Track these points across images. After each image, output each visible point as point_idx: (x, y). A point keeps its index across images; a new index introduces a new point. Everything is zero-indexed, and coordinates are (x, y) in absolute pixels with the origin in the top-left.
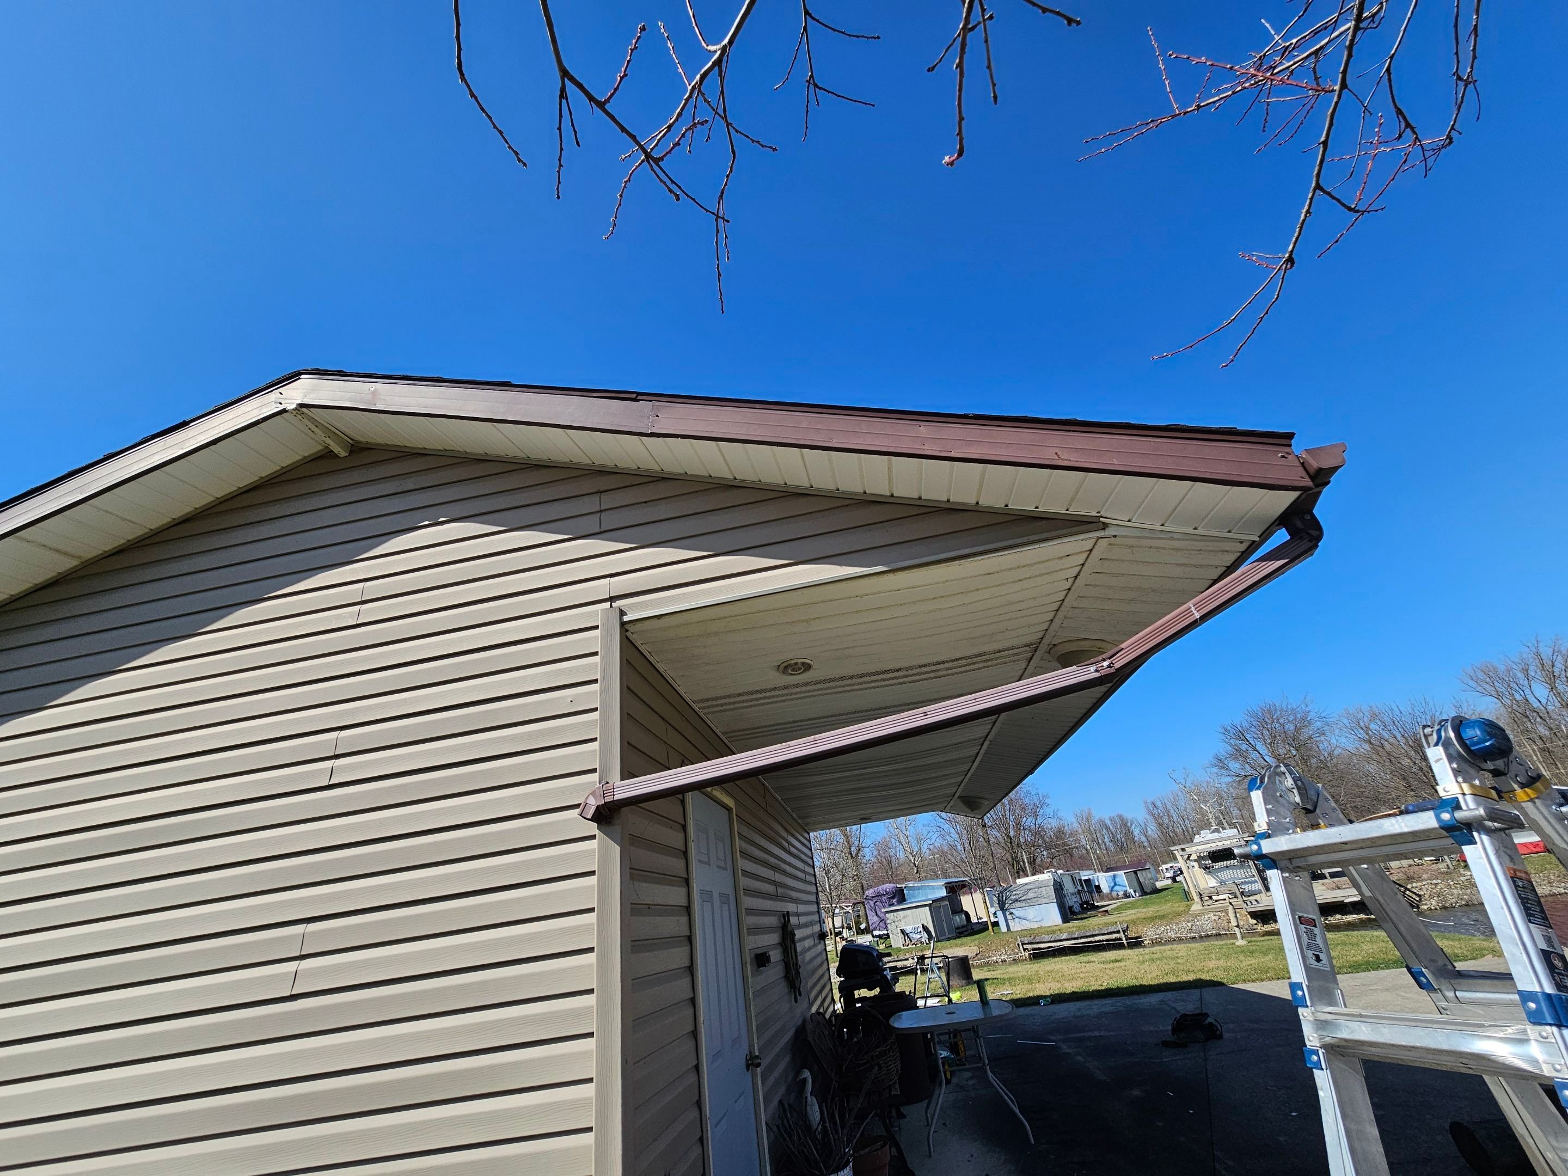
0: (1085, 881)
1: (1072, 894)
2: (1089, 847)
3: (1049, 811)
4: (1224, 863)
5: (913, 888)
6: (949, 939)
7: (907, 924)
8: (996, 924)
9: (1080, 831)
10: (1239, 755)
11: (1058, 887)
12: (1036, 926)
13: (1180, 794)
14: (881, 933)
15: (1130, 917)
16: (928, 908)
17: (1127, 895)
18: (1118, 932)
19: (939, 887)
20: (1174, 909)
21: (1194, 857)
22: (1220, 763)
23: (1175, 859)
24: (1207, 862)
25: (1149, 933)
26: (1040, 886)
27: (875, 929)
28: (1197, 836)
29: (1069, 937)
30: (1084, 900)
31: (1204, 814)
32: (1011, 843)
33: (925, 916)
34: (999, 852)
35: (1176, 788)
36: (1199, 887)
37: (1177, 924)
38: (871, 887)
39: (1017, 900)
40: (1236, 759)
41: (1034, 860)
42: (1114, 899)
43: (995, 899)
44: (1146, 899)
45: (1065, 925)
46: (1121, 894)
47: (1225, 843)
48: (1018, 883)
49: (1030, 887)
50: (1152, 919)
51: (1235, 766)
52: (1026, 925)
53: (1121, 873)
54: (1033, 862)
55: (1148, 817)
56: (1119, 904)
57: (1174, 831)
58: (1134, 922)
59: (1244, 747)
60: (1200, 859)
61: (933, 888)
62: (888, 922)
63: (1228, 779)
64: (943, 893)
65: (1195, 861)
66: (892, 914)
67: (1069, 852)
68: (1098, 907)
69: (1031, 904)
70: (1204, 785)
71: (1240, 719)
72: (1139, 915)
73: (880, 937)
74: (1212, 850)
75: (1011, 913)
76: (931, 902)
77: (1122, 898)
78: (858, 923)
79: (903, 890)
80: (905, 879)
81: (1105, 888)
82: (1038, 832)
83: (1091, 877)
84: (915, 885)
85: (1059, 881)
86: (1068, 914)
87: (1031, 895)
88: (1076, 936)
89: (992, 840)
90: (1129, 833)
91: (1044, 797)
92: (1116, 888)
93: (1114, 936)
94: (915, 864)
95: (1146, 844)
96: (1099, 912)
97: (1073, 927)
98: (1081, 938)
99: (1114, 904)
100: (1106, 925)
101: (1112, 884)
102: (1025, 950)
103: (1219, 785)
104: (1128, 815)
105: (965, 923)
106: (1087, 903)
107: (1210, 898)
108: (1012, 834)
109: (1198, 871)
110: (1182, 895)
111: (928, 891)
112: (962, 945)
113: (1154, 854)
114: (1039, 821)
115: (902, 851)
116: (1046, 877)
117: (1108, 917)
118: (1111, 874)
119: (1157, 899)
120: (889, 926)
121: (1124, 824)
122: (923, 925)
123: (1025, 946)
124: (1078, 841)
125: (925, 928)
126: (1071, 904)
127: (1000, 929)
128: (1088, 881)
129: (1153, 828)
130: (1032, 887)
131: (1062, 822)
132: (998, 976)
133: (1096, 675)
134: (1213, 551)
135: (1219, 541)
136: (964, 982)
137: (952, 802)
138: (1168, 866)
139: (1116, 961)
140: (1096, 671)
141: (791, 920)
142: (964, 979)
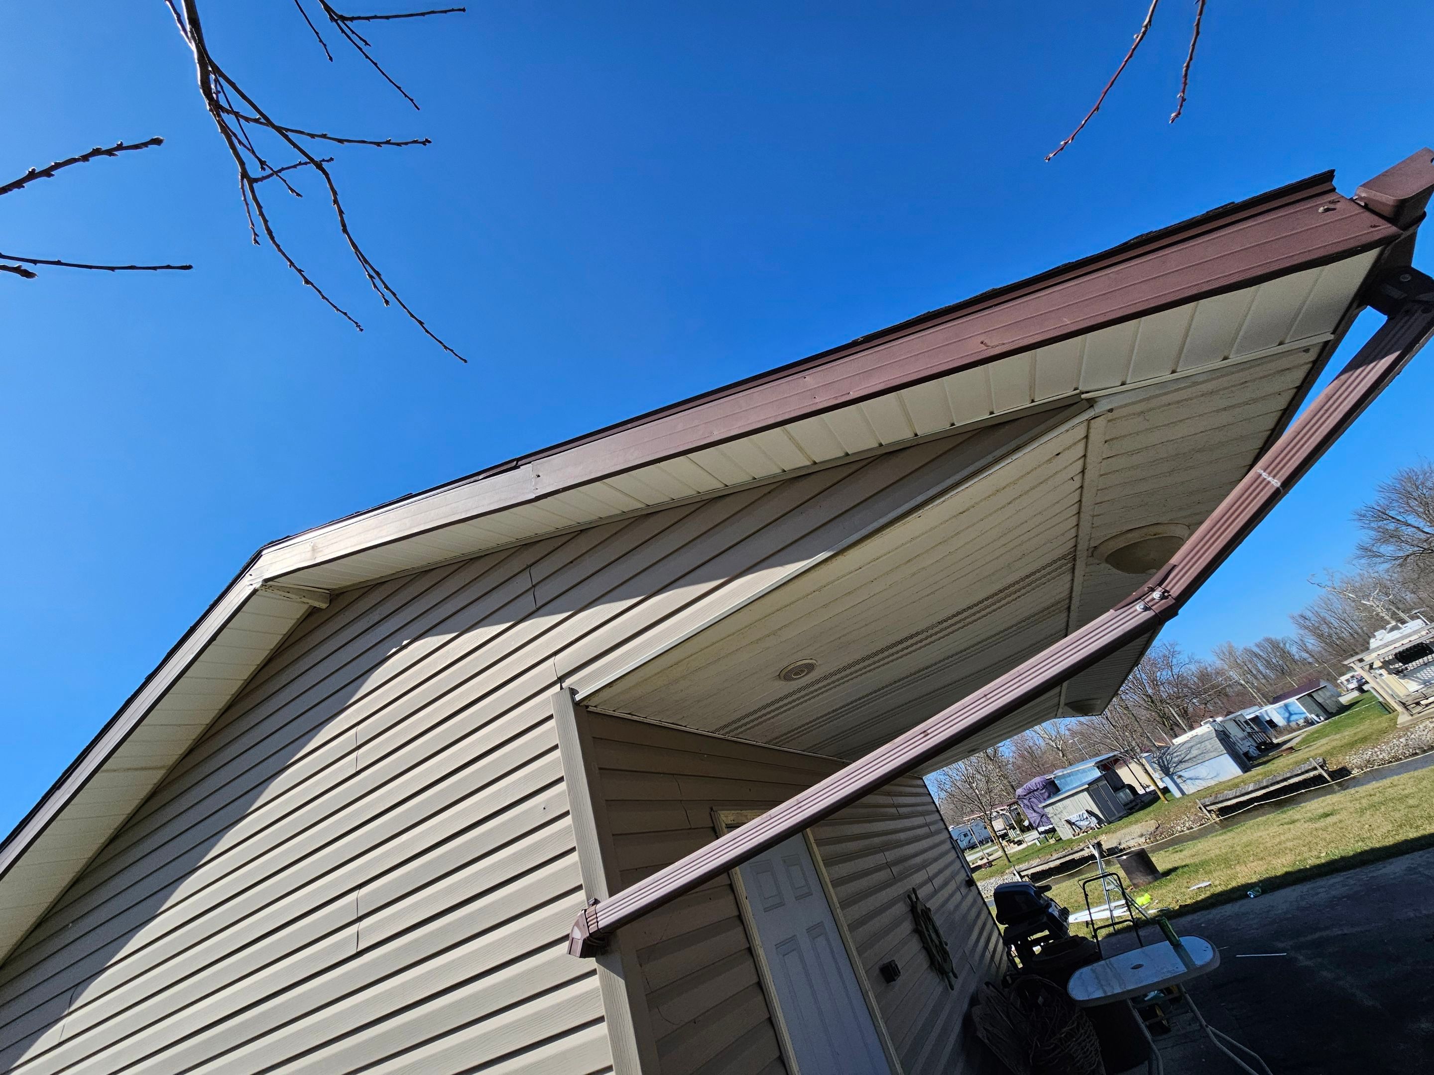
0: (1252, 720)
1: (1242, 739)
2: (1243, 682)
3: (1183, 658)
4: (1420, 661)
5: (1063, 776)
6: (1120, 818)
7: (1070, 814)
8: (1166, 790)
9: (1226, 667)
10: (1392, 537)
11: (1223, 736)
12: (1212, 783)
13: (1330, 596)
14: (1047, 828)
15: (1324, 749)
16: (1086, 793)
17: (1309, 723)
18: (1315, 769)
19: (1090, 769)
20: (1375, 727)
21: (1377, 664)
22: (1368, 552)
23: (1350, 669)
24: (1397, 666)
25: (1353, 760)
26: (1201, 740)
27: (1039, 826)
28: (1372, 641)
29: (1257, 787)
30: (1259, 741)
31: (1369, 609)
32: (1152, 702)
33: (1086, 802)
34: (1144, 714)
35: (1322, 592)
36: (1398, 696)
37: (1387, 743)
38: (1020, 785)
39: (1181, 762)
40: (1386, 541)
41: (1186, 712)
42: (1295, 731)
43: (1156, 766)
44: (1335, 722)
45: (1248, 774)
46: (1301, 722)
47: (1412, 638)
48: (1176, 744)
49: (1190, 745)
50: (1352, 745)
51: (1388, 549)
52: (1200, 785)
53: (1293, 700)
54: (1184, 714)
55: (1302, 632)
56: (1303, 736)
57: (1340, 638)
58: (1331, 753)
59: (1392, 526)
60: (1386, 664)
61: (1084, 771)
62: (1049, 816)
63: (1386, 566)
64: (1097, 773)
65: (1381, 668)
66: (1050, 808)
67: (1221, 693)
68: (1279, 745)
69: (1199, 761)
70: (1358, 579)
71: (1374, 499)
72: (1334, 744)
73: (1046, 832)
74: (1397, 651)
75: (1180, 777)
76: (1087, 786)
77: (1305, 727)
78: (1020, 822)
79: (1054, 781)
80: (1055, 767)
81: (1279, 720)
82: (1180, 682)
83: (1257, 713)
84: (1065, 772)
85: (1221, 729)
86: (1245, 762)
87: (1194, 752)
88: (1265, 784)
89: (1130, 704)
90: (1285, 654)
91: (1171, 645)
92: (1293, 718)
93: (1311, 774)
94: (1058, 748)
95: (1310, 660)
96: (1282, 751)
97: (1258, 775)
98: (1272, 785)
99: (1297, 737)
100: (1297, 763)
101: (1287, 715)
102: (1209, 812)
103: (1376, 574)
104: (1277, 636)
105: (1132, 797)
106: (1264, 743)
107: (1418, 704)
108: (1150, 691)
109: (1391, 679)
110: (1380, 708)
111: (1080, 775)
112: (1136, 822)
113: (1325, 668)
114: (1176, 671)
115: (1041, 740)
116: (1204, 729)
117: (1295, 755)
118: (1282, 703)
119: (1349, 718)
120: (1051, 819)
121: (1275, 645)
122: (1087, 811)
123: (1208, 808)
124: (1230, 678)
125: (1090, 813)
126: (1245, 750)
127: (1172, 795)
128: (1256, 720)
129: (1312, 641)
130: (1192, 744)
131: (1203, 665)
132: (1187, 862)
133: (1149, 614)
134: (1265, 377)
135: (1270, 362)
136: (1150, 878)
137: (1060, 710)
138: (1348, 676)
139: (1326, 815)
140: (1146, 609)
141: (922, 893)
142: (1148, 874)
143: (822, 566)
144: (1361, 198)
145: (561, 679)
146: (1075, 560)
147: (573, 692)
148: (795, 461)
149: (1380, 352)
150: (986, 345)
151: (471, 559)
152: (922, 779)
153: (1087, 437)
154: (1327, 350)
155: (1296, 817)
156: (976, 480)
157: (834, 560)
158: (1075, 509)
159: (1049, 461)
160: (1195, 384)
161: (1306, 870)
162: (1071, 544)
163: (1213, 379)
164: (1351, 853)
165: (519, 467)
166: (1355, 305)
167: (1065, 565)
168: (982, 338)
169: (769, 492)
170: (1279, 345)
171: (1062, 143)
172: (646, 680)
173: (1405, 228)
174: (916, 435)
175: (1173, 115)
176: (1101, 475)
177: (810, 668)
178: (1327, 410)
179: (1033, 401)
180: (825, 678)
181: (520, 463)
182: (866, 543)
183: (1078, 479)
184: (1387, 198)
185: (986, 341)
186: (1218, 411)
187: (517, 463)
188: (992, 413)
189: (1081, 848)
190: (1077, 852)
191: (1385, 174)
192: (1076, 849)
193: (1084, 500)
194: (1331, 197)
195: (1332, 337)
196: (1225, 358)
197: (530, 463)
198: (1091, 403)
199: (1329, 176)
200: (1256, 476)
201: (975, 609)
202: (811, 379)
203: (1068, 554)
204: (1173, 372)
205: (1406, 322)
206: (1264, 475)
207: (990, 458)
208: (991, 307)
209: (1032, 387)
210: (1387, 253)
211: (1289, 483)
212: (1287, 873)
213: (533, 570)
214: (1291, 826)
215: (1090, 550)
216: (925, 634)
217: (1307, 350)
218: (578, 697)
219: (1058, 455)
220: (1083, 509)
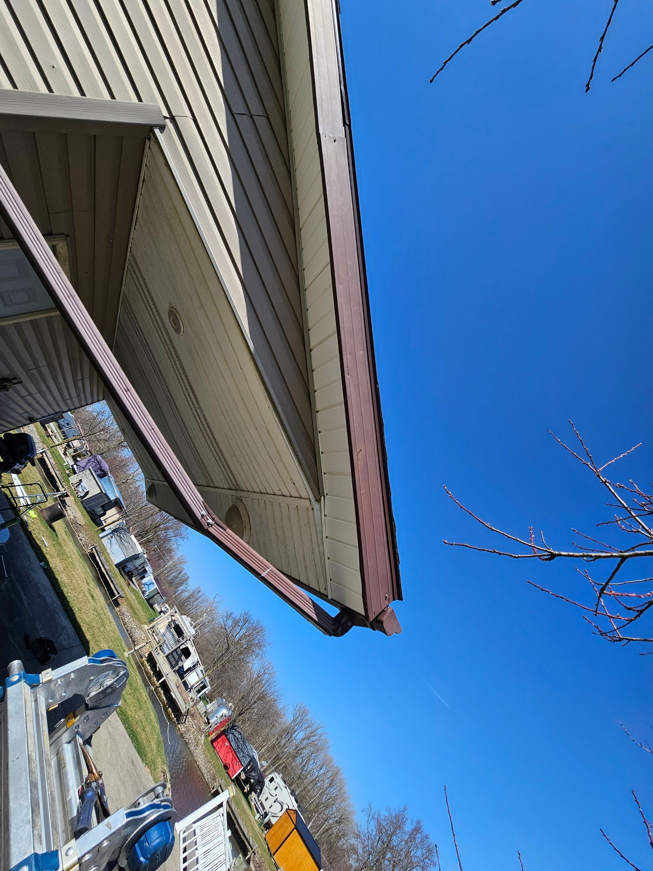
0: (145, 570)
1: (134, 565)
2: (166, 567)
3: (180, 542)
4: (175, 633)
5: (110, 481)
6: (85, 508)
7: (86, 482)
8: (103, 530)
9: (174, 560)
10: (236, 623)
11: (136, 557)
12: (109, 551)
13: (209, 602)
14: (76, 470)
15: (129, 597)
16: (100, 491)
17: (144, 593)
18: (119, 593)
19: (115, 495)
20: (141, 617)
21: (173, 618)
22: (229, 616)
23: (172, 608)
24: (173, 625)
25: (124, 608)
26: (133, 547)
27: (77, 465)
28: (186, 616)
29: (107, 570)
30: (133, 572)
31: (201, 616)
32: (156, 527)
33: (94, 491)
34: (149, 523)
35: (211, 599)
36: (158, 625)
37: (133, 621)
38: (104, 458)
39: (120, 538)
40: (233, 622)
41: (150, 542)
42: (139, 587)
43: (118, 526)
44: (144, 602)
45: (115, 567)
46: (144, 589)
47: (186, 630)
48: (131, 536)
49: (130, 542)
50: (132, 607)
51: (230, 622)
52: (107, 546)
53: (156, 586)
55: (191, 591)
56: (136, 590)
57: (188, 605)
58: (127, 599)
59: (240, 624)
60: (174, 621)
61: (114, 492)
62: (84, 472)
63: (222, 622)
64: (112, 498)
65: (172, 619)
66: (89, 472)
67: (160, 558)
68: (131, 580)
69: (121, 546)
70: (217, 612)
71: (254, 618)
72: (132, 601)
73: (73, 469)
74: (180, 625)
75: (112, 537)
76: (104, 492)
77: (142, 591)
78: (79, 455)
79: (107, 476)
80: (116, 477)
81: (144, 581)
82: (166, 540)
83: (149, 572)
84: (112, 482)
85: (140, 556)
86: (121, 566)
87: (126, 544)
88: (109, 573)
89: (154, 517)
90: (180, 584)
91: (187, 537)
92: (147, 586)
93: (115, 592)
94: (128, 480)
95: (177, 594)
96: (128, 581)
97: (114, 570)
98: (109, 576)
100: (121, 587)
101: (148, 584)
102: (92, 549)
103: (218, 618)
104: (190, 581)
105: (98, 514)
106: (132, 574)
107: (154, 632)
108: (162, 526)
109: (166, 623)
110: (151, 618)
111: (111, 489)
112: (83, 515)
113: (173, 599)
114: (173, 538)
115: (133, 471)
116: (139, 549)
117: (126, 586)
118: (154, 581)
119: (146, 607)
120: (81, 473)
121: (184, 581)
122: (88, 491)
123: (94, 549)
124: (168, 561)
125: (87, 493)
126: (128, 566)
127: (101, 533)
128: (145, 571)
129: (187, 594)
130: (131, 543)
131: (176, 550)
132: (59, 537)
133: (199, 517)
134: (317, 574)
135: (323, 575)
136: (47, 518)
137: (149, 480)
138: (168, 607)
139: (92, 597)
140: (202, 516)
141: (19, 387)
142: (49, 518)
143: (245, 344)
144: (387, 609)
145: (173, 119)
146: (236, 490)
147: (162, 128)
148: (314, 338)
149: (319, 614)
150: (359, 452)
151: (279, 61)
152: (103, 400)
153: (301, 498)
154: (324, 597)
155: (90, 585)
156: (286, 440)
157: (248, 352)
158: (263, 491)
159: (291, 479)
160: (319, 546)
161: (60, 587)
162: (245, 489)
163: (320, 553)
164: (71, 606)
165: (344, 126)
166: (342, 606)
167: (233, 485)
168: (363, 450)
169: (297, 318)
170: (330, 579)
171: (450, 492)
172: (171, 198)
173: (371, 624)
174: (317, 412)
175: (446, 541)
176: (280, 504)
177: (178, 330)
178: (296, 595)
179: (325, 474)
180: (171, 341)
181: (347, 127)
182: (257, 374)
183: (280, 493)
184: (385, 618)
185: (361, 452)
186: (304, 555)
187: (347, 125)
188: (322, 453)
189: (64, 486)
190: (61, 484)
191: (395, 617)
192: (63, 484)
193: (268, 495)
194: (391, 598)
195: (329, 598)
196: (328, 558)
197: (346, 137)
198: (318, 501)
199: (400, 598)
200: (268, 567)
201: (211, 436)
202: (361, 354)
203: (239, 487)
204: (327, 537)
205: (330, 623)
206: (269, 570)
207: (297, 449)
208: (379, 457)
209: (332, 473)
210: (362, 617)
211: (263, 579)
212: (57, 580)
213: (264, 120)
214: (85, 583)
215: (240, 498)
216: (197, 407)
217: (325, 589)
218: (157, 131)
219: (294, 483)
220: (263, 495)
